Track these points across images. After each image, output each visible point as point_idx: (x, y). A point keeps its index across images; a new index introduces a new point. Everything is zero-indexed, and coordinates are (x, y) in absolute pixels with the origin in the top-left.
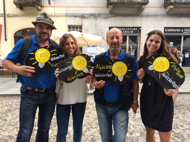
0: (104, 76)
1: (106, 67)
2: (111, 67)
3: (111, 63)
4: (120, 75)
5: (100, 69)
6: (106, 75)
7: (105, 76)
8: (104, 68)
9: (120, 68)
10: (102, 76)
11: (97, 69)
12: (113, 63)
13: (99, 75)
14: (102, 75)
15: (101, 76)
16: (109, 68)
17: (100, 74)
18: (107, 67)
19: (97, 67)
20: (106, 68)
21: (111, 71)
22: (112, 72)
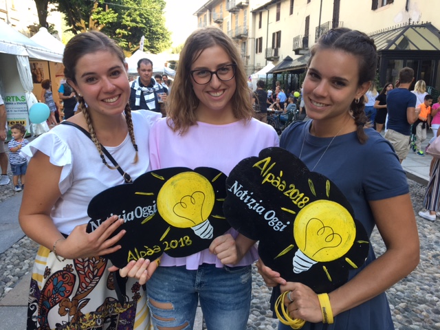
0: (259, 209)
1: (287, 188)
2: (303, 202)
3: (313, 190)
4: (310, 251)
5: (267, 179)
6: (264, 213)
7: (260, 212)
8: (279, 185)
9: (328, 231)
10: (253, 205)
11: (257, 170)
12: (321, 195)
13: (246, 192)
14: (254, 201)
15: (249, 201)
16: (295, 202)
17: (249, 194)
18: (294, 191)
19: (262, 165)
20: (286, 194)
21: (293, 212)
22: (292, 218)
